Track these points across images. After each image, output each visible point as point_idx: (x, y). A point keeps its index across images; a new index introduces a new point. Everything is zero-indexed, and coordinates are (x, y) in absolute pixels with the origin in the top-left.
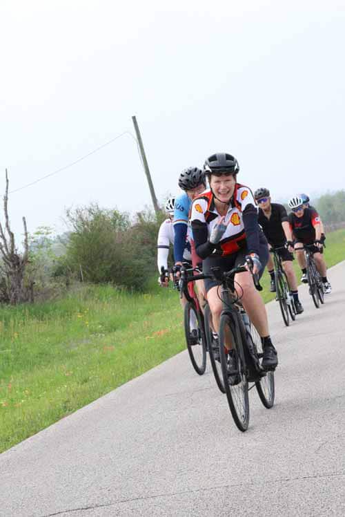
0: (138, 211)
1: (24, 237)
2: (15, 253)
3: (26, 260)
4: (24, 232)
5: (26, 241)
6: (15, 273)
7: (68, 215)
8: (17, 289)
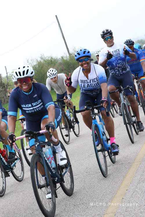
0: (62, 56)
1: (6, 75)
2: (2, 82)
3: (8, 85)
4: (6, 73)
5: (7, 76)
6: (3, 91)
7: (28, 62)
8: (5, 97)
